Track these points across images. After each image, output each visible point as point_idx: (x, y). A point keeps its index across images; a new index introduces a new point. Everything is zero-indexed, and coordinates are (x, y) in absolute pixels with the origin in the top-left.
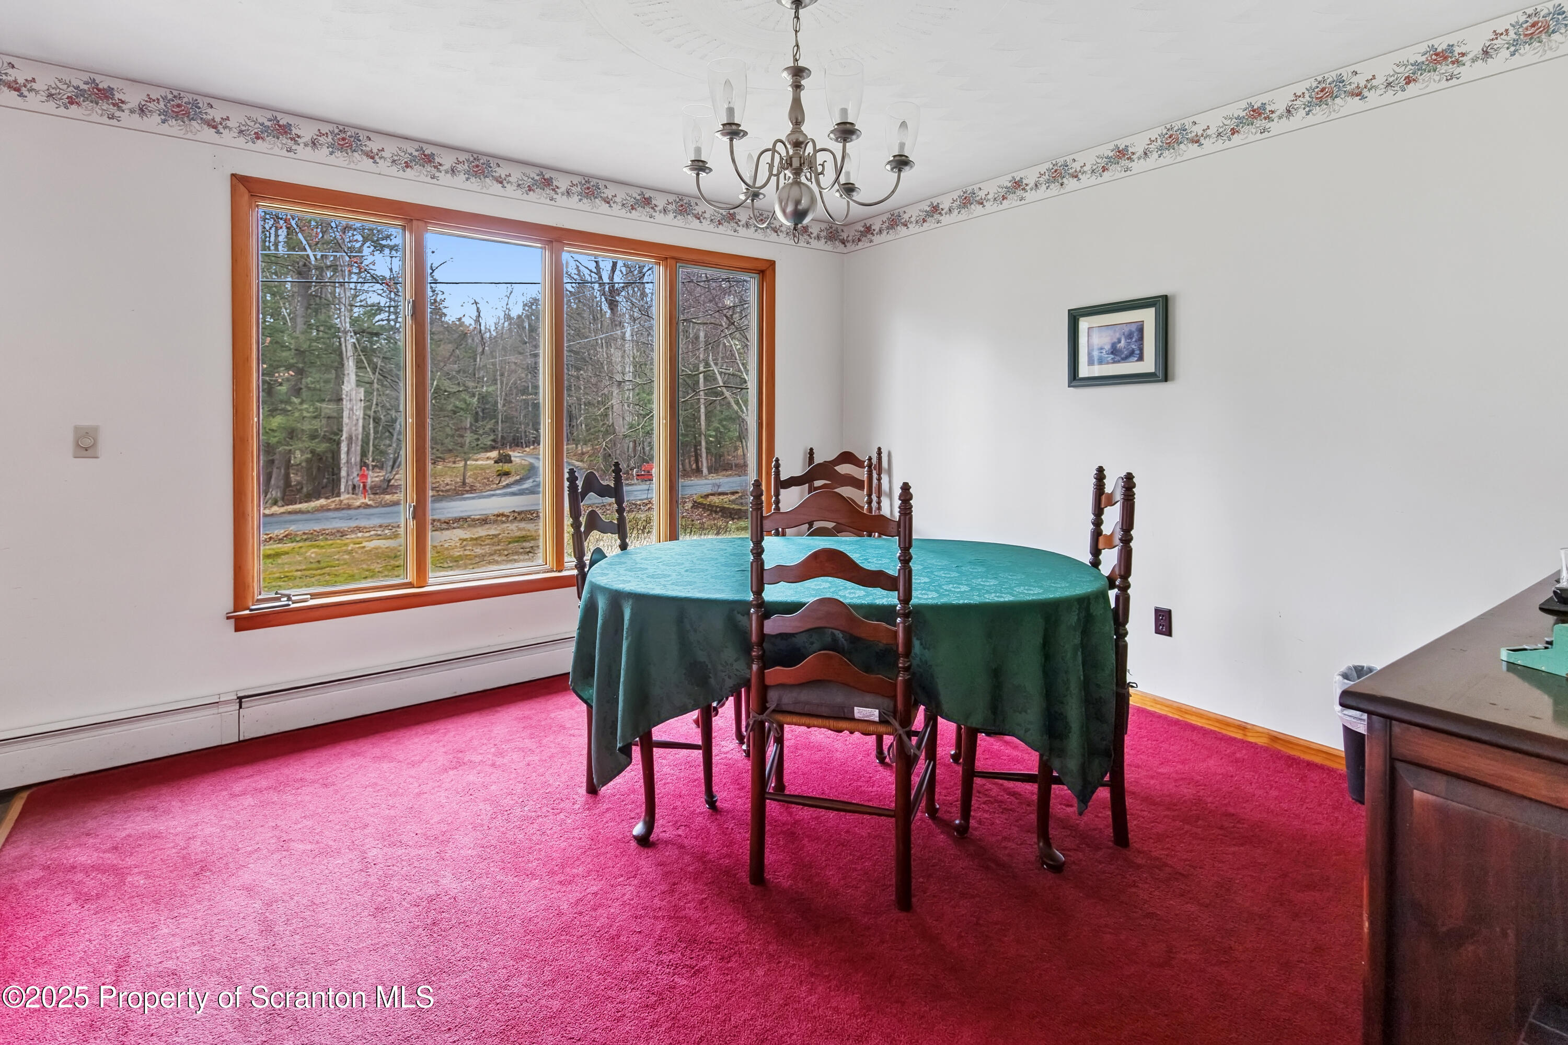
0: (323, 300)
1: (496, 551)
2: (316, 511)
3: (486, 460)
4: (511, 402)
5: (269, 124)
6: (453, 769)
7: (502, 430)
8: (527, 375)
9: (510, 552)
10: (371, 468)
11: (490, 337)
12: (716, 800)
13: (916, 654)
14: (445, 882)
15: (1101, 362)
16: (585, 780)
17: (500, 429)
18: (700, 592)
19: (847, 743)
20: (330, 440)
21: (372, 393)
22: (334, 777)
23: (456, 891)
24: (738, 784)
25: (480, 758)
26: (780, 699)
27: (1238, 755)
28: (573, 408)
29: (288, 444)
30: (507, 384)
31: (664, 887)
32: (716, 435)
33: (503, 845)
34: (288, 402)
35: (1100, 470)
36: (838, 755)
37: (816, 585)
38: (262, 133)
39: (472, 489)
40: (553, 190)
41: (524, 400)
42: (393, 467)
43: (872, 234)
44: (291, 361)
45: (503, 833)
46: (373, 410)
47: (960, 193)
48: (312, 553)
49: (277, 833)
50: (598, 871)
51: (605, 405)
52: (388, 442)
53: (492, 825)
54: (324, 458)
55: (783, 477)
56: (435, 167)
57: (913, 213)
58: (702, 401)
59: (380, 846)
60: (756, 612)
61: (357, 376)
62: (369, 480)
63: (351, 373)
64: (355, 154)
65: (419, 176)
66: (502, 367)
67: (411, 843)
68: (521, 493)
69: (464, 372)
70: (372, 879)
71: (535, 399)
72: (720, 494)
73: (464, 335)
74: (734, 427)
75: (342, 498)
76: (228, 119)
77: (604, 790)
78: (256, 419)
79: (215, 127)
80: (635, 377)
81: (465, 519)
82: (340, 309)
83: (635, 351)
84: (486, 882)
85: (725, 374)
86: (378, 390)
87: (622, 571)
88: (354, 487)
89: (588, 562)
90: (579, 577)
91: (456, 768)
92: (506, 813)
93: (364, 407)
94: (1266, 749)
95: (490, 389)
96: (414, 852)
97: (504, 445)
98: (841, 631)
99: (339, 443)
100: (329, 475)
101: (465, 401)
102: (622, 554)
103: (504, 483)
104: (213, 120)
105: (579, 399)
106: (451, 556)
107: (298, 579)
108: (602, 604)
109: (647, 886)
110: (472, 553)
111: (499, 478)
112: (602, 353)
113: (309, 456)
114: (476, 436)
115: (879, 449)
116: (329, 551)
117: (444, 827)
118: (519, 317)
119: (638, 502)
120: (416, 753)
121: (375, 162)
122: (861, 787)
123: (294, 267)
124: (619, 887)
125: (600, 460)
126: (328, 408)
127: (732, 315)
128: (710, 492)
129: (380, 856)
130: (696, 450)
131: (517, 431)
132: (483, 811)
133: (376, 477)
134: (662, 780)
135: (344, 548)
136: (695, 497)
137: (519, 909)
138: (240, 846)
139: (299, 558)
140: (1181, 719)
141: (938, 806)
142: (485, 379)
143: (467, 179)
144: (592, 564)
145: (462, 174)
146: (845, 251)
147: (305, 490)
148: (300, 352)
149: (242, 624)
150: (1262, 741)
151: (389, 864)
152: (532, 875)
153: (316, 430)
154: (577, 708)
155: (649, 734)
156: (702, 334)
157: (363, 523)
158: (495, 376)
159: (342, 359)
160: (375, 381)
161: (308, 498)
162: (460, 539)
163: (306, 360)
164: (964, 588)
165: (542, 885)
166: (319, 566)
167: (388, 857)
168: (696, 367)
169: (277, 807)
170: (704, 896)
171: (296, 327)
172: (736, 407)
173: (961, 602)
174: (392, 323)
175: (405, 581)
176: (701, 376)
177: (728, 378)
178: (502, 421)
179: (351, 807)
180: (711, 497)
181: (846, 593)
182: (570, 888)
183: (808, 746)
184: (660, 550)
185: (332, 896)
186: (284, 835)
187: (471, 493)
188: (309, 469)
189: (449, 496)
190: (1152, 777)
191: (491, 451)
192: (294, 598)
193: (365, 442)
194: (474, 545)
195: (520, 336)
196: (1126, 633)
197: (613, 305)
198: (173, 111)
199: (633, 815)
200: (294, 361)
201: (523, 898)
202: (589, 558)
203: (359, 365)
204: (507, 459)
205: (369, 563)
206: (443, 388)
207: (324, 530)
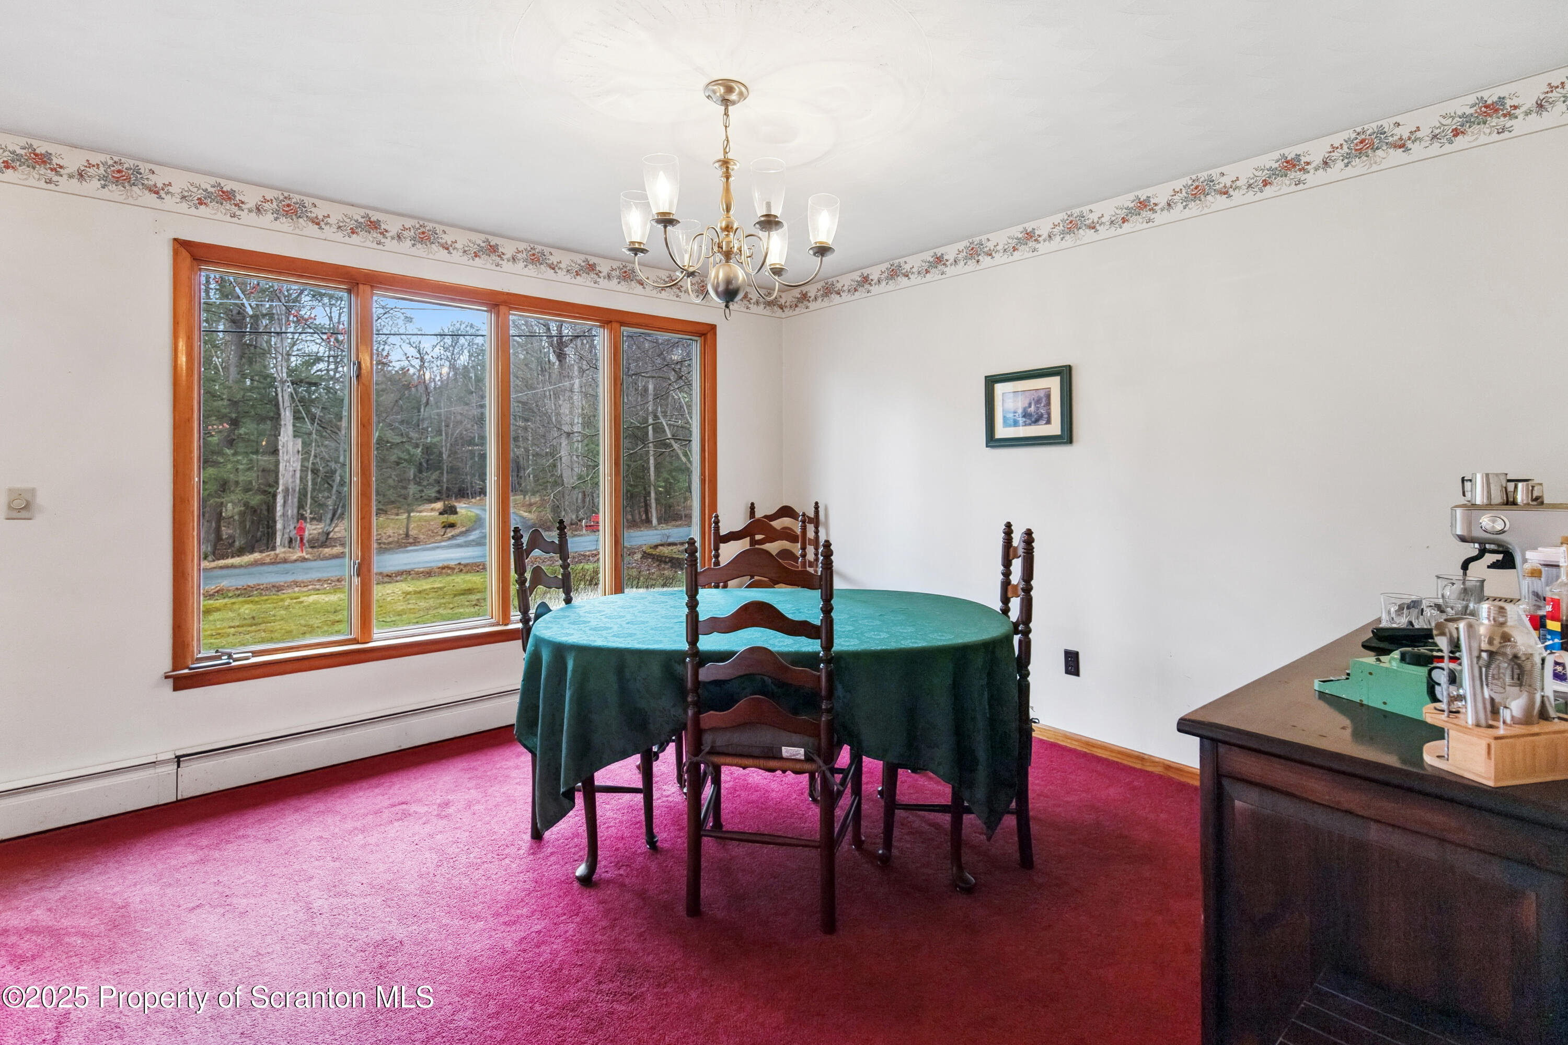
0: (258, 350)
1: (441, 604)
2: (249, 565)
3: (430, 512)
4: (456, 453)
5: (213, 190)
6: (398, 820)
7: (448, 481)
8: (473, 426)
9: (456, 605)
10: (308, 520)
11: (435, 388)
12: (657, 841)
13: (839, 697)
14: (391, 928)
15: (1016, 424)
16: (530, 826)
17: (445, 480)
18: (639, 643)
19: (783, 783)
20: (265, 492)
21: (310, 444)
22: (277, 832)
23: (402, 935)
24: (679, 825)
25: (426, 808)
26: (714, 742)
27: (1136, 783)
28: (521, 459)
29: (219, 497)
30: (452, 435)
31: (604, 923)
32: (666, 485)
33: (449, 891)
34: (221, 453)
35: (1009, 525)
36: (774, 795)
37: (749, 635)
38: (205, 198)
39: (416, 542)
40: (499, 256)
41: (471, 451)
42: (332, 520)
43: (808, 300)
44: (224, 411)
45: (448, 879)
46: (311, 462)
47: (887, 265)
48: (246, 610)
49: (220, 888)
50: (541, 911)
51: (553, 457)
52: (326, 494)
53: (438, 872)
54: (259, 511)
55: (723, 532)
56: (381, 233)
57: (846, 281)
58: (651, 453)
59: (325, 896)
60: (692, 661)
61: (294, 426)
62: (307, 533)
63: (288, 424)
64: (301, 220)
65: (365, 242)
66: (447, 418)
67: (356, 893)
68: (467, 545)
69: (408, 423)
70: (318, 928)
71: (482, 450)
72: (670, 544)
73: (407, 387)
74: (682, 477)
75: (278, 551)
76: (170, 184)
77: (547, 835)
78: (196, 479)
79: (157, 193)
80: (584, 429)
81: (408, 572)
82: (276, 358)
83: (584, 402)
84: (432, 926)
85: (674, 426)
86: (316, 440)
87: (566, 625)
88: (291, 541)
89: (532, 616)
90: (524, 631)
91: (402, 819)
92: (451, 861)
93: (302, 459)
94: (1160, 777)
95: (436, 440)
96: (360, 901)
97: (448, 496)
98: (769, 677)
99: (274, 496)
100: (263, 528)
101: (408, 452)
102: (566, 608)
103: (450, 535)
104: (155, 185)
105: (527, 450)
106: (394, 611)
107: (231, 636)
108: (546, 656)
109: (588, 923)
110: (416, 607)
111: (443, 530)
112: (550, 405)
113: (243, 508)
114: (420, 488)
115: (817, 503)
116: (264, 606)
117: (389, 876)
118: (465, 367)
119: (587, 553)
120: (360, 806)
121: (321, 228)
122: (793, 823)
123: (227, 315)
124: (562, 925)
125: (549, 510)
126: (264, 460)
127: (680, 369)
128: (659, 542)
129: (326, 906)
130: (645, 501)
131: (463, 482)
132: (429, 860)
133: (314, 530)
134: (605, 824)
135: (280, 603)
136: (644, 548)
137: (465, 949)
138: (182, 903)
139: (231, 614)
140: (1088, 752)
141: (863, 838)
142: (430, 429)
143: (414, 245)
144: (537, 617)
145: (408, 240)
146: (783, 315)
147: (237, 544)
148: (234, 403)
149: (180, 683)
150: (1157, 770)
151: (334, 913)
152: (478, 918)
153: (250, 482)
154: (523, 758)
155: (592, 779)
156: (651, 387)
157: (300, 578)
158: (440, 427)
159: (278, 409)
160: (314, 432)
161: (241, 552)
162: (403, 593)
163: (240, 409)
164: (883, 635)
165: (487, 927)
166: (254, 622)
167: (334, 907)
168: (645, 420)
169: (219, 863)
170: (642, 930)
171: (228, 377)
172: (684, 459)
173: (879, 648)
174: (332, 373)
175: (350, 637)
176: (650, 427)
177: (677, 431)
178: (447, 472)
179: (295, 860)
180: (660, 548)
181: (776, 642)
182: (514, 928)
183: (747, 787)
184: (603, 603)
185: (278, 947)
186: (227, 890)
187: (415, 546)
188: (242, 522)
189: (390, 549)
190: (1059, 806)
191: (435, 502)
192: (235, 656)
193: (303, 494)
194: (419, 598)
195: (467, 385)
196: (1028, 674)
197: (561, 356)
198: (113, 177)
199: (576, 857)
200: (228, 410)
201: (468, 939)
202: (534, 611)
203: (297, 415)
204: (452, 511)
205: (307, 618)
206: (385, 439)
207: (259, 585)
